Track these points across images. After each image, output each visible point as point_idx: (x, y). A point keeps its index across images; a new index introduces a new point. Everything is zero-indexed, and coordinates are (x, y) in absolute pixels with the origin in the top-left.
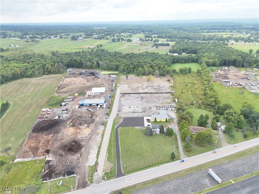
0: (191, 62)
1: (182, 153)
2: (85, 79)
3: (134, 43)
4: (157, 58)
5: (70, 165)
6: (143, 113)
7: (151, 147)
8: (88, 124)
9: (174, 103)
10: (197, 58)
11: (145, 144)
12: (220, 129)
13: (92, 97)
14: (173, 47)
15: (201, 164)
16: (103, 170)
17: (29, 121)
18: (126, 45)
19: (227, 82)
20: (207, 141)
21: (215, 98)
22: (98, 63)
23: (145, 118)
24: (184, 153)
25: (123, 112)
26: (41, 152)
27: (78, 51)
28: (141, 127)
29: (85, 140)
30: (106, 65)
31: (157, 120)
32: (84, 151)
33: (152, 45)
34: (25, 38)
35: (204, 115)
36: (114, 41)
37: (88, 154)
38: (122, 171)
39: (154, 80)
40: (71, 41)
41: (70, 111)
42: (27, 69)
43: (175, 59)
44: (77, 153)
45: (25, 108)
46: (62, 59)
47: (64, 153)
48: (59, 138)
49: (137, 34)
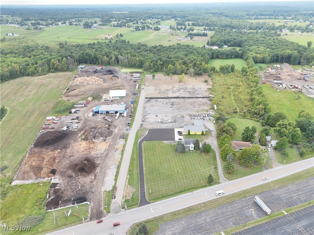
0: (234, 58)
1: (221, 176)
2: (101, 79)
3: (163, 33)
4: (192, 52)
5: (82, 189)
6: (174, 123)
7: (183, 167)
9: (213, 111)
10: (242, 52)
11: (176, 163)
12: (269, 145)
13: (109, 102)
14: (211, 38)
15: (246, 190)
16: (123, 197)
17: (31, 133)
18: (153, 34)
19: (280, 84)
20: (253, 161)
21: (264, 104)
22: (117, 58)
23: (176, 130)
24: (224, 176)
25: (148, 122)
26: (45, 173)
27: (92, 42)
28: (171, 141)
29: (101, 158)
30: (127, 61)
31: (191, 133)
32: (98, 172)
33: (186, 35)
34: (26, 25)
35: (251, 127)
36: (137, 29)
37: (104, 175)
38: (146, 198)
39: (188, 80)
40: (84, 28)
41: (81, 120)
42: (28, 65)
43: (214, 54)
44: (90, 174)
45: (25, 115)
46: (72, 53)
47: (74, 175)
48: (68, 155)
49: (166, 21)
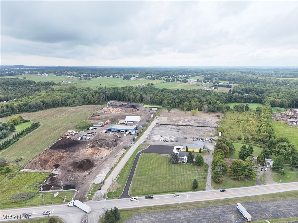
0: (253, 102)
1: (208, 185)
2: (124, 110)
3: (190, 84)
5: (75, 180)
6: (176, 143)
7: (172, 174)
8: (109, 147)
9: (217, 136)
11: (166, 171)
12: (268, 165)
15: (231, 198)
17: (51, 140)
18: (180, 85)
19: (294, 122)
21: (270, 133)
22: (142, 97)
23: (176, 147)
24: (211, 185)
25: (152, 140)
26: (50, 166)
27: (125, 86)
28: (168, 155)
29: (100, 161)
30: (149, 99)
31: (189, 150)
32: (94, 170)
33: (211, 86)
35: (247, 147)
36: (168, 81)
37: (98, 173)
38: (128, 193)
40: (123, 79)
41: (95, 134)
44: (86, 171)
47: (72, 170)
48: (73, 156)
49: (196, 76)
